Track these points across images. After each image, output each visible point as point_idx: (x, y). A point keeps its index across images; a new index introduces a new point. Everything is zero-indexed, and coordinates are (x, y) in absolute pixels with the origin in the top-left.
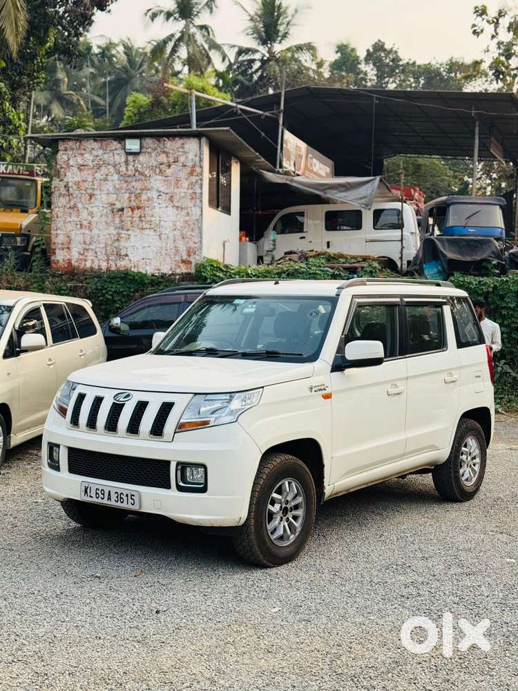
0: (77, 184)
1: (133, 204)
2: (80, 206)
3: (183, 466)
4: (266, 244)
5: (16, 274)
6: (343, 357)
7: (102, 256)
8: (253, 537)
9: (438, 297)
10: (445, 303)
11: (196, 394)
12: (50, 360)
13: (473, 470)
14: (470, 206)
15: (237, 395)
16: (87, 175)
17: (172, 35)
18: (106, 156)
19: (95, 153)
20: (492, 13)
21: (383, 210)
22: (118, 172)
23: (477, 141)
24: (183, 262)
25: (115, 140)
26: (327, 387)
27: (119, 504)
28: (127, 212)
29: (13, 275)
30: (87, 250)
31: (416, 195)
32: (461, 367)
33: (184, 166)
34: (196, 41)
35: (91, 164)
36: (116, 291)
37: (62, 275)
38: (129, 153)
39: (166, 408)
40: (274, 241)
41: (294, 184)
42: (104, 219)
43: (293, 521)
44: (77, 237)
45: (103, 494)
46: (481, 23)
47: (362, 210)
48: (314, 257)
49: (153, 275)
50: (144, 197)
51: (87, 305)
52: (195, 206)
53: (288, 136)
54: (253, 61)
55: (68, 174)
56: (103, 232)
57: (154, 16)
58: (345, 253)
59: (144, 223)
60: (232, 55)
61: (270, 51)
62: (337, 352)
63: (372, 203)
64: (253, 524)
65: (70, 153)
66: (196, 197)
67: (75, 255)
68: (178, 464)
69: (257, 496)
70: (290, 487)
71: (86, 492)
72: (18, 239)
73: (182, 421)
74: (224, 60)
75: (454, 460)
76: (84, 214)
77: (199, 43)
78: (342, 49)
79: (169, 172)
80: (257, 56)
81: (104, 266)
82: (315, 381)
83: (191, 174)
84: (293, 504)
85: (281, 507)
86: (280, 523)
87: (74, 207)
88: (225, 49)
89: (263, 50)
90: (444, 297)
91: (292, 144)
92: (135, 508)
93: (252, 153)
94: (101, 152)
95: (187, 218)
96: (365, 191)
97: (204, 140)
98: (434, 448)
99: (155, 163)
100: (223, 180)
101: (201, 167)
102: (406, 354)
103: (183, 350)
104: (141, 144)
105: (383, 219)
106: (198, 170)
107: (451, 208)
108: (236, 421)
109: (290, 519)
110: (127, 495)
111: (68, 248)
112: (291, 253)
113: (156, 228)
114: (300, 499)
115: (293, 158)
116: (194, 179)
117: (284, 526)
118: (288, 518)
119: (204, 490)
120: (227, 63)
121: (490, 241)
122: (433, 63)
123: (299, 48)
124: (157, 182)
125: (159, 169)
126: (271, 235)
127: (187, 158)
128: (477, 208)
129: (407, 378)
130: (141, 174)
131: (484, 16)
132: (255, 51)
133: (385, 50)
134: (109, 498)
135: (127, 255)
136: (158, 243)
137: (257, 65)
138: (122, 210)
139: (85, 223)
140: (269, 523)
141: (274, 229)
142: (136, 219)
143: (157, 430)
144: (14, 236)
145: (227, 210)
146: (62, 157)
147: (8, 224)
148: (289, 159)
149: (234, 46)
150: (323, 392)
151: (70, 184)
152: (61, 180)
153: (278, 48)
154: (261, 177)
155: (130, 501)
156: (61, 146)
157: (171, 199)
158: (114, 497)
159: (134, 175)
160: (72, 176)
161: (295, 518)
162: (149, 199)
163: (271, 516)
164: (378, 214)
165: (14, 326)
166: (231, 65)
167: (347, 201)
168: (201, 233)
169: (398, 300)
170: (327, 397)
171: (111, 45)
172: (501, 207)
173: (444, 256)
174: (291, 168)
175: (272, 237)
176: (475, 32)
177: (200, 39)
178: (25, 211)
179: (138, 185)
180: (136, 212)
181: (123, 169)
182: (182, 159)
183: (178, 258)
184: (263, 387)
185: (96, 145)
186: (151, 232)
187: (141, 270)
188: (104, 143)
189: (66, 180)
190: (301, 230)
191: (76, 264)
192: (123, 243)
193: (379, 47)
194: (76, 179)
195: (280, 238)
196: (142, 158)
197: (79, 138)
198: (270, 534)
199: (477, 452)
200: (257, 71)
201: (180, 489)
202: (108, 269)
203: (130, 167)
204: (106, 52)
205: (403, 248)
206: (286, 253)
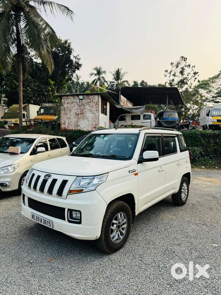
0: (67, 107)
1: (81, 112)
2: (68, 113)
3: (71, 211)
4: (116, 124)
5: (51, 131)
6: (142, 158)
7: (73, 126)
8: (103, 243)
9: (173, 134)
10: (176, 137)
11: (78, 176)
12: (49, 155)
13: (185, 194)
14: (169, 113)
15: (96, 177)
16: (69, 105)
17: (96, 79)
18: (74, 100)
19: (71, 99)
20: (169, 71)
21: (145, 115)
22: (77, 104)
23: (167, 99)
24: (94, 127)
25: (77, 96)
26: (136, 170)
27: (44, 225)
28: (80, 115)
29: (50, 131)
30: (70, 124)
31: (153, 112)
32: (182, 159)
33: (94, 102)
34: (101, 80)
35: (70, 102)
36: (77, 135)
37: (63, 131)
38: (80, 99)
39: (65, 182)
40: (118, 123)
41: (123, 108)
42: (74, 116)
43: (122, 231)
44: (67, 121)
45: (39, 219)
46: (166, 74)
47: (140, 114)
48: (128, 126)
49: (86, 131)
50: (84, 111)
51: (64, 139)
52: (97, 113)
53: (122, 96)
54: (114, 85)
55: (65, 105)
56: (74, 120)
57: (92, 75)
58: (137, 125)
59: (84, 118)
60: (109, 83)
61: (118, 82)
62: (140, 155)
63: (143, 113)
64: (103, 237)
65: (65, 99)
66: (97, 110)
67: (66, 126)
68: (69, 210)
69: (105, 224)
70: (121, 216)
71: (33, 217)
72: (54, 122)
73: (71, 189)
74: (107, 84)
75: (180, 192)
76: (69, 115)
77: (102, 81)
78: (135, 82)
79: (91, 104)
80: (115, 83)
81: (74, 129)
82: (131, 168)
83: (96, 104)
84: (122, 223)
85: (117, 226)
86: (116, 233)
87: (66, 113)
88: (108, 82)
89: (116, 82)
90: (175, 134)
91: (123, 98)
92: (51, 227)
93: (112, 100)
94: (73, 99)
95: (95, 116)
96: (141, 109)
97: (99, 96)
98: (174, 189)
99: (86, 102)
100: (105, 107)
101: (99, 103)
102: (164, 155)
103: (81, 154)
104: (83, 97)
105: (146, 117)
106: (98, 103)
107: (164, 113)
108: (95, 190)
109: (121, 230)
110: (48, 222)
111: (65, 124)
112: (122, 125)
113: (87, 119)
114: (125, 220)
115: (123, 102)
116: (97, 106)
117: (118, 234)
118: (120, 230)
119: (80, 223)
120: (108, 85)
121: (176, 121)
122: (155, 85)
123: (124, 81)
124: (87, 107)
125: (88, 103)
126: (118, 121)
127: (95, 100)
128: (171, 113)
129: (165, 164)
130: (83, 105)
131: (167, 72)
132: (114, 82)
133: (144, 82)
134: (41, 222)
135: (80, 126)
136: (88, 123)
137: (115, 85)
138: (78, 114)
139: (69, 118)
140: (111, 235)
141: (118, 120)
142: (82, 116)
143: (60, 193)
144: (52, 122)
145: (106, 114)
146: (63, 100)
147: (50, 119)
148: (122, 102)
149: (110, 81)
150: (135, 173)
151: (65, 108)
152: (63, 107)
153: (119, 81)
154: (115, 106)
155: (49, 224)
156: (63, 98)
157: (91, 111)
158: (43, 221)
159: (82, 105)
160: (66, 106)
161: (123, 229)
162: (85, 111)
163: (112, 231)
164: (144, 116)
165: (35, 145)
166: (109, 85)
167: (137, 112)
168: (99, 120)
169: (161, 135)
170: (136, 174)
171: (84, 83)
172: (178, 113)
173: (163, 125)
174: (123, 105)
175: (118, 122)
176: (165, 76)
177: (102, 80)
178: (55, 115)
179: (82, 108)
180: (82, 115)
181: (79, 103)
182: (94, 101)
183: (93, 126)
184: (108, 173)
185: (71, 97)
186: (86, 120)
187: (83, 130)
188: (74, 97)
189: (64, 106)
190: (125, 120)
191: (67, 128)
192: (79, 123)
193: (143, 82)
194: (67, 106)
195: (120, 122)
196: (83, 100)
197: (67, 96)
198: (111, 239)
199: (186, 188)
200: (115, 87)
201: (69, 221)
202: (75, 130)
203: (80, 103)
204: (83, 84)
205: (151, 124)
206: (121, 125)
